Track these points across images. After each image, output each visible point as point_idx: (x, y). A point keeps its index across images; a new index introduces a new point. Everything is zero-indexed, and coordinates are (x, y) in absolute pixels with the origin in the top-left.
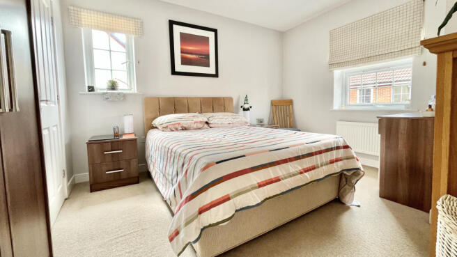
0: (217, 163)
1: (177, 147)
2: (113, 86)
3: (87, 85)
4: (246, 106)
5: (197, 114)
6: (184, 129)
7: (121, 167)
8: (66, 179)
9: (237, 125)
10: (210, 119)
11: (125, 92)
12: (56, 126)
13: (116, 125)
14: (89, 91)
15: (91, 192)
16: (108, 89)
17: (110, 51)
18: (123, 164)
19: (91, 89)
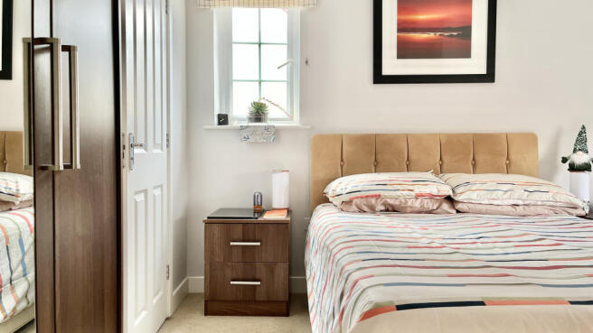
0: (400, 308)
1: (345, 252)
2: (258, 113)
3: (217, 112)
4: (580, 158)
5: (429, 175)
6: (391, 209)
7: (258, 276)
8: (170, 283)
9: (540, 210)
10: (458, 191)
11: (277, 124)
12: (161, 186)
13: (258, 189)
14: (220, 124)
15: (206, 314)
16: (250, 120)
17: (260, 44)
18: (261, 270)
19: (223, 120)
